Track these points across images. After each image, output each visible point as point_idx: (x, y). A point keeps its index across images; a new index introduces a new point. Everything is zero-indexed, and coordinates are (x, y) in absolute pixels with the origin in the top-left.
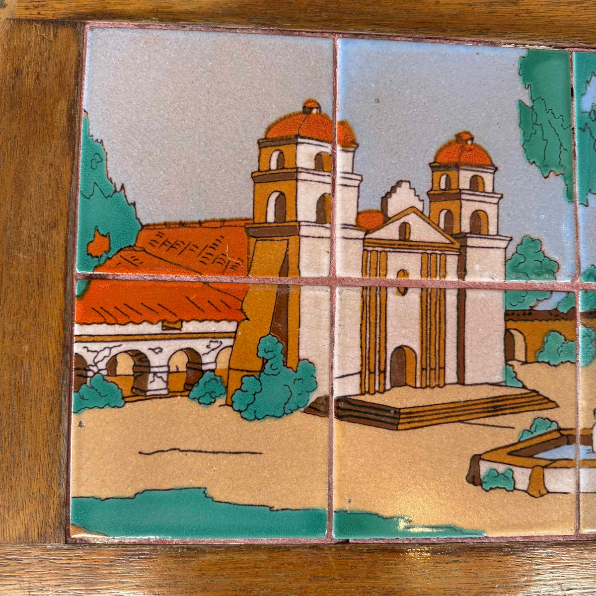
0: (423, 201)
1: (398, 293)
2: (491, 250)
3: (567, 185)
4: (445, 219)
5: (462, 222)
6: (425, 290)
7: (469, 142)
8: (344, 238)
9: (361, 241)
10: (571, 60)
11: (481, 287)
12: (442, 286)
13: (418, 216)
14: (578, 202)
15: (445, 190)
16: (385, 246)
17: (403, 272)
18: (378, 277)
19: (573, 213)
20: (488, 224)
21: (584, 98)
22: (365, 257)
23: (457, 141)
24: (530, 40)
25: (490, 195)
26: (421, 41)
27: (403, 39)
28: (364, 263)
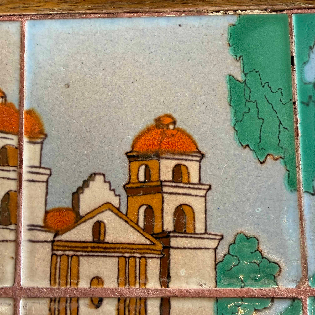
0: (119, 196)
1: (92, 304)
2: (198, 251)
3: (288, 170)
4: (145, 216)
5: (164, 219)
6: (122, 301)
7: (171, 127)
8: (31, 241)
9: (50, 245)
10: (291, 23)
11: (188, 295)
12: (143, 295)
13: (114, 213)
14: (302, 190)
15: (144, 182)
16: (77, 249)
17: (97, 280)
18: (68, 286)
19: (297, 203)
20: (194, 221)
21: (307, 67)
22: (54, 263)
23: (157, 127)
24: (241, 5)
25: (196, 186)
26: (117, 17)
27: (97, 16)
28: (53, 271)
